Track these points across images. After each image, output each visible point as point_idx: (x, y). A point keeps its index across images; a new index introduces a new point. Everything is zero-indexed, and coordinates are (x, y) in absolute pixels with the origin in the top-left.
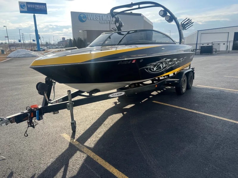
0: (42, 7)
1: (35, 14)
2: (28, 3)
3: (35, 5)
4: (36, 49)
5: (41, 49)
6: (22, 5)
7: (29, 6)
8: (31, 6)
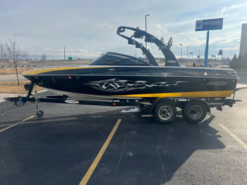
0: (218, 22)
1: (209, 31)
2: (204, 21)
3: (211, 22)
4: (203, 65)
5: (208, 65)
6: (198, 23)
7: (205, 23)
8: (207, 23)
